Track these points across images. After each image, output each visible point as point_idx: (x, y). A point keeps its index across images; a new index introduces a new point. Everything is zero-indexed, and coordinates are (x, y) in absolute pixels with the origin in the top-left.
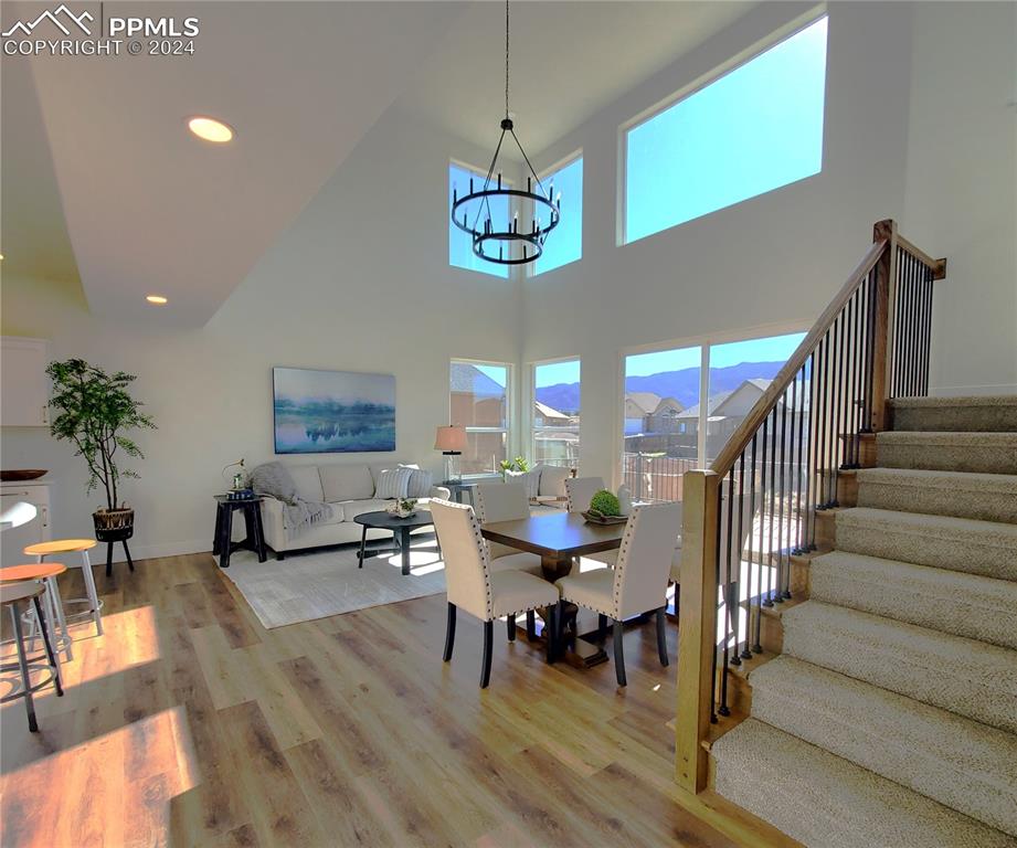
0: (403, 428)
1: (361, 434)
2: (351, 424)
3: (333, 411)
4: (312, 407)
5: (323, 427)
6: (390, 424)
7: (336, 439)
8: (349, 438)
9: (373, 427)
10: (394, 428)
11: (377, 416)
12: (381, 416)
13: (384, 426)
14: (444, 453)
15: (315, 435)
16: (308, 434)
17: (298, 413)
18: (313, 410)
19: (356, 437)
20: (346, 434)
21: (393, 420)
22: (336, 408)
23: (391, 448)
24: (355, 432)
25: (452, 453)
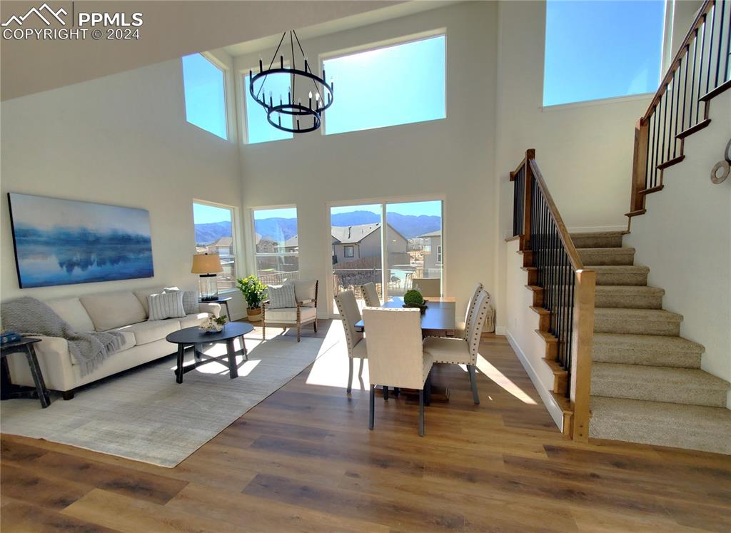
0: (159, 256)
1: (121, 263)
2: (110, 254)
3: (87, 241)
4: (63, 237)
5: (77, 257)
6: (146, 254)
7: (94, 269)
8: (108, 267)
9: (132, 256)
10: (151, 257)
11: (133, 246)
12: (139, 247)
13: (141, 255)
14: (201, 276)
15: (70, 265)
16: (61, 265)
17: (47, 243)
18: (64, 240)
19: (116, 266)
20: (104, 263)
21: (150, 250)
22: (91, 239)
23: (150, 274)
24: (114, 261)
25: (208, 276)
